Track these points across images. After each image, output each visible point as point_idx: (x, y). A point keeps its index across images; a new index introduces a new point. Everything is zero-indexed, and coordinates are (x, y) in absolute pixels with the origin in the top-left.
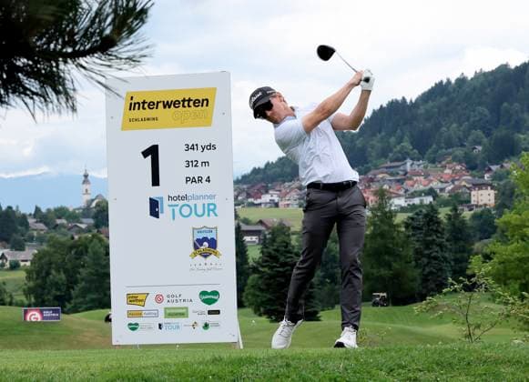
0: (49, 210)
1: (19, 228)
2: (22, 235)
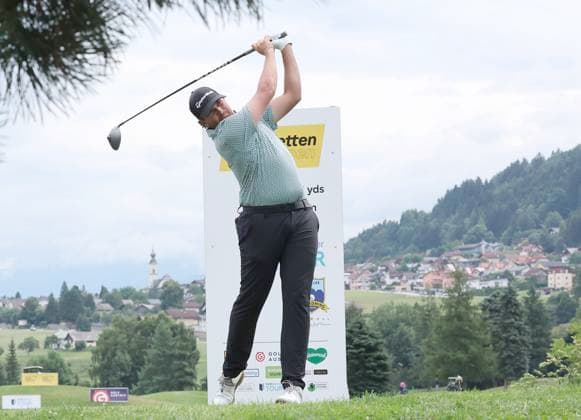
0: (115, 291)
1: (85, 308)
2: (88, 316)
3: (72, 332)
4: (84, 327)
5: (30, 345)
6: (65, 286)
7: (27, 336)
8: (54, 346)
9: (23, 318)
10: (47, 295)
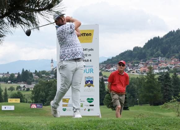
0: (40, 72)
1: (30, 77)
2: (31, 80)
3: (25, 85)
4: (29, 83)
5: (12, 89)
6: (23, 70)
7: (11, 86)
8: (19, 89)
9: (9, 80)
10: (18, 73)
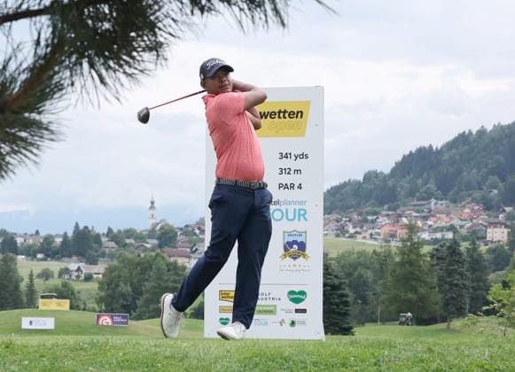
0: (120, 231)
2: (96, 252)
3: (82, 265)
4: (92, 261)
5: (46, 275)
6: (77, 226)
7: (46, 267)
8: (67, 277)
9: (41, 252)
10: (62, 233)
